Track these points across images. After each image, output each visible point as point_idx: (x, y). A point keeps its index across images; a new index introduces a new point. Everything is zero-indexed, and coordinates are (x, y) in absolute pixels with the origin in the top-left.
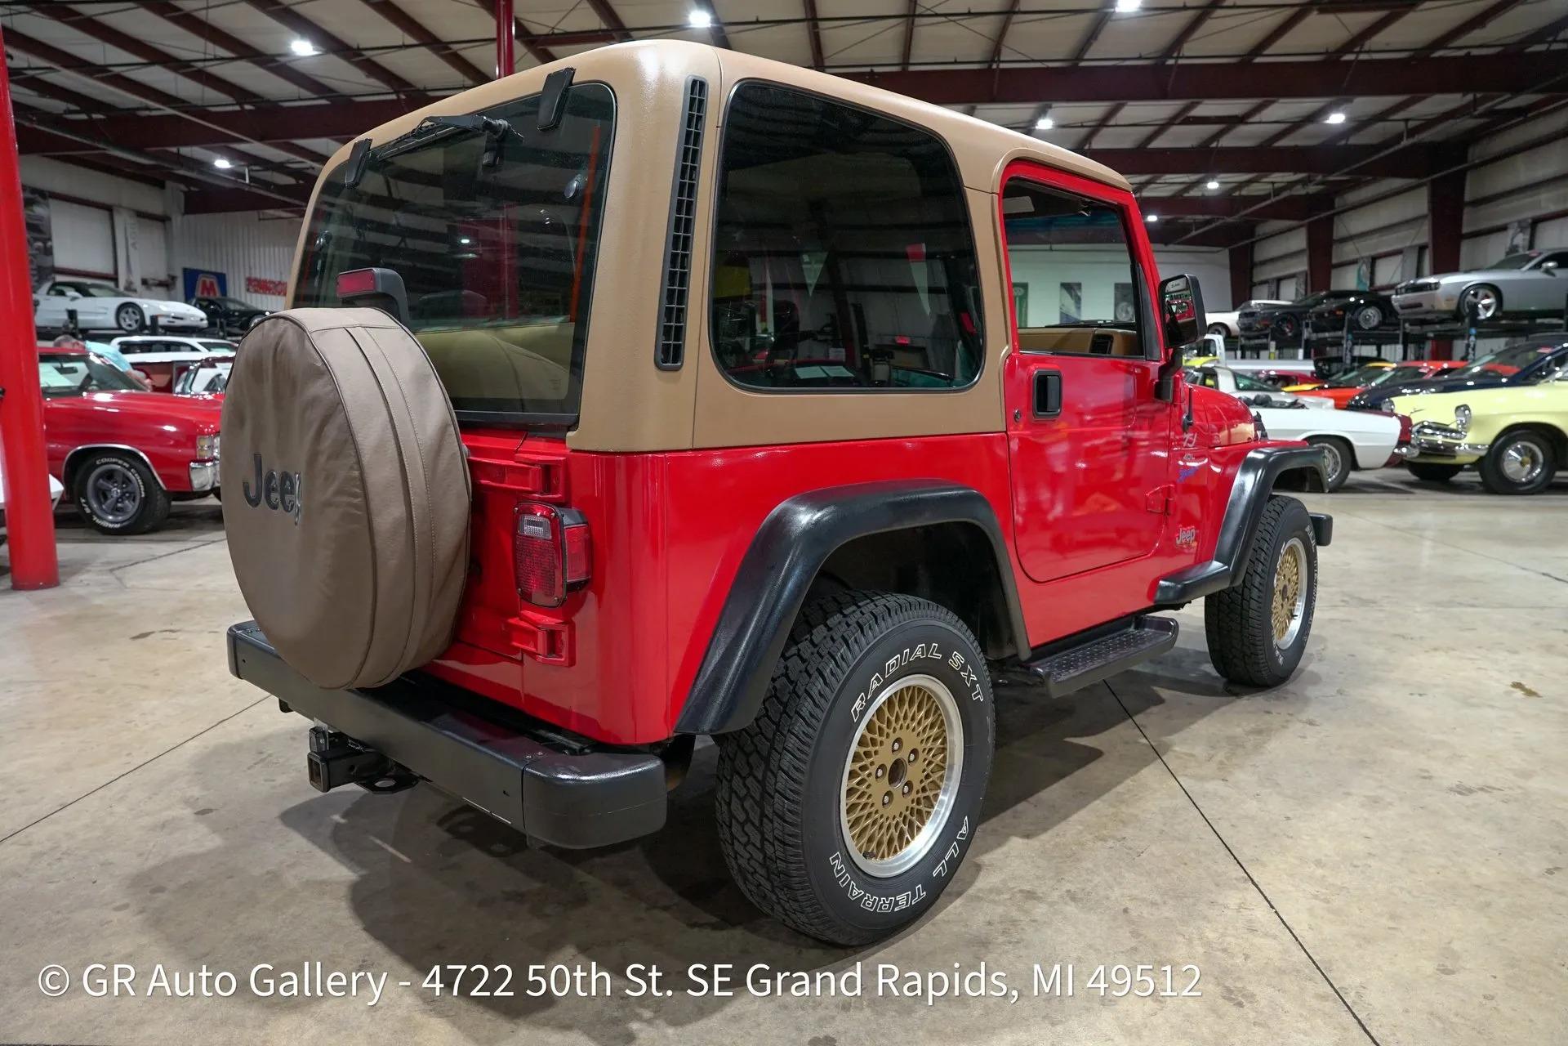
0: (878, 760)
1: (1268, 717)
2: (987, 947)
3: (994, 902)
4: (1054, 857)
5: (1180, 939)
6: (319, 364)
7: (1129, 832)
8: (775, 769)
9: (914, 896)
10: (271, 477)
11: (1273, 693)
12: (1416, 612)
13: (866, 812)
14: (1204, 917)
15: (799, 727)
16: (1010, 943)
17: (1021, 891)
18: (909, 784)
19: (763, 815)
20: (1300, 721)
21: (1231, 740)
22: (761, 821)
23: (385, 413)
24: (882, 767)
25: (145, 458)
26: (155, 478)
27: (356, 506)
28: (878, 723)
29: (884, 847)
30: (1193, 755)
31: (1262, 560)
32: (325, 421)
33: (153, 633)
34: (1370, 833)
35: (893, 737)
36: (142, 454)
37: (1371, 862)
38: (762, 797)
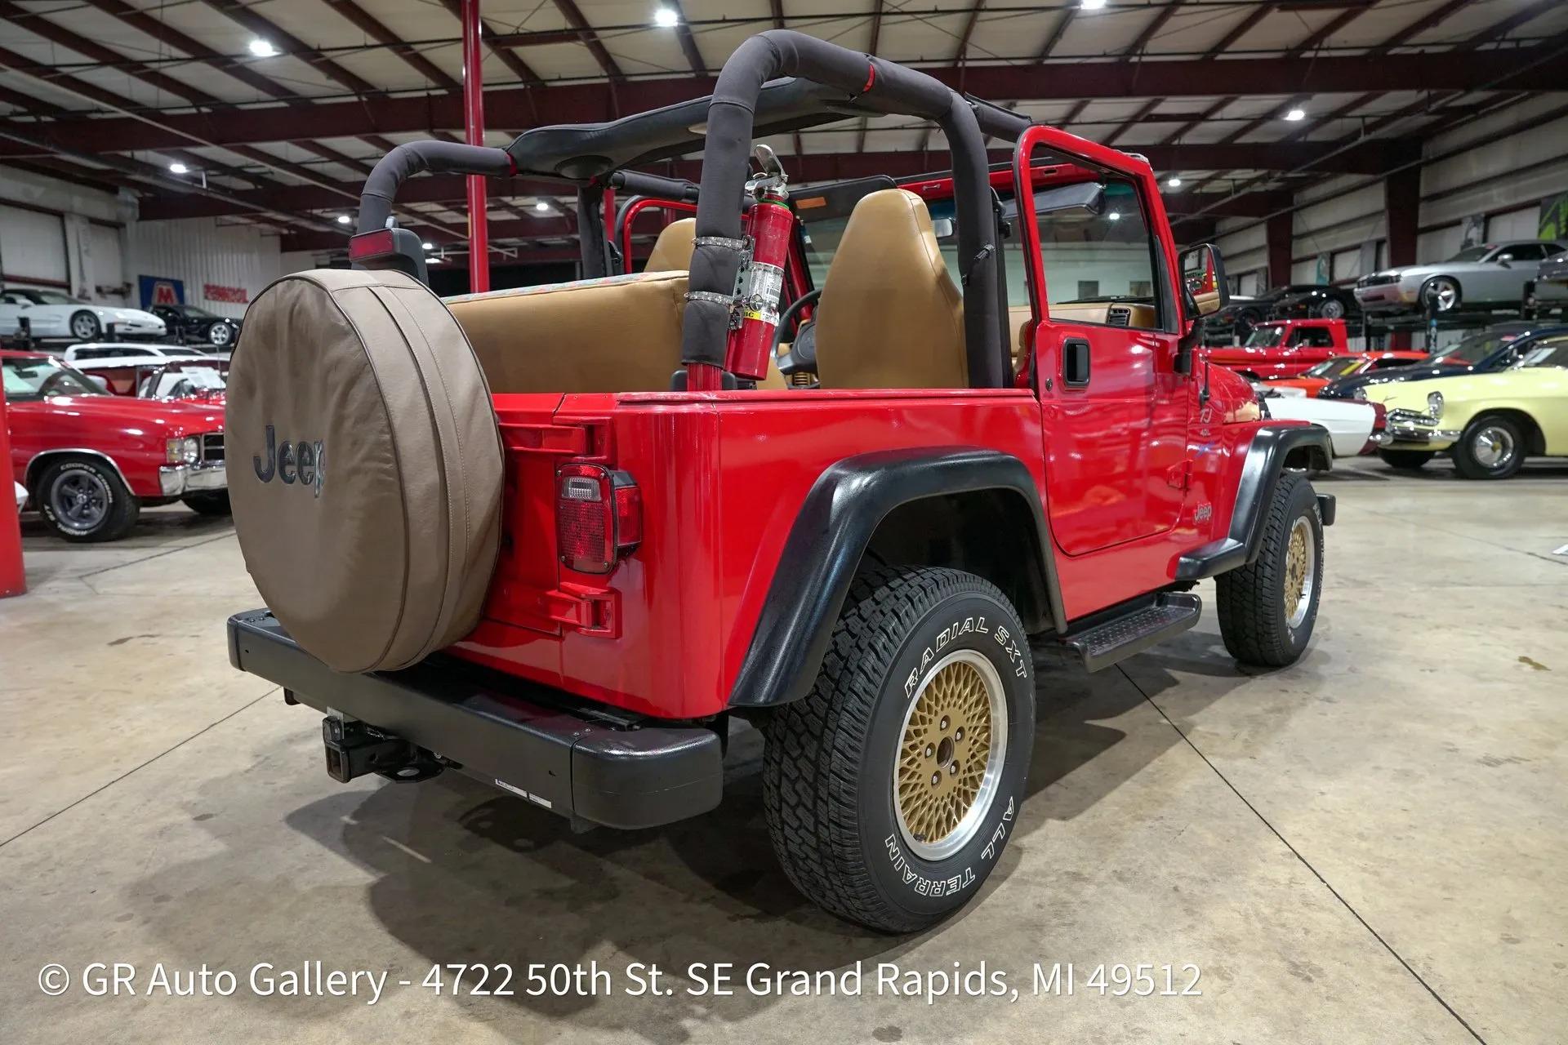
0: (927, 738)
1: (1284, 695)
2: (1041, 930)
3: (1040, 884)
4: (1095, 838)
6: (343, 323)
7: (1165, 811)
8: (828, 747)
9: (964, 880)
10: (285, 449)
11: (1287, 672)
12: (1412, 592)
13: (916, 793)
14: (1257, 893)
15: (853, 703)
16: (1065, 925)
17: (1067, 873)
18: (956, 764)
19: (817, 797)
20: (1317, 698)
21: (1252, 718)
22: (815, 804)
23: (415, 375)
24: (931, 746)
25: (113, 462)
26: (123, 483)
27: (385, 472)
28: (927, 701)
29: (933, 829)
30: (1217, 735)
31: (1274, 538)
32: (352, 382)
33: (131, 638)
34: (1408, 806)
35: (941, 715)
36: (109, 459)
37: (1412, 834)
38: (816, 780)
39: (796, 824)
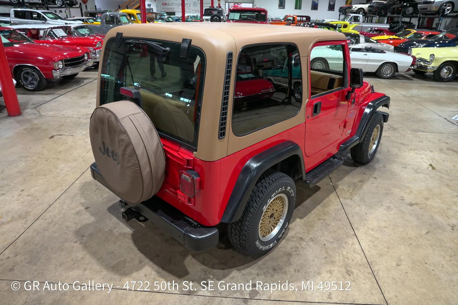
1: (364, 175)
2: (291, 256)
3: (292, 241)
4: (307, 226)
5: (337, 254)
6: (123, 130)
7: (326, 217)
8: (244, 225)
9: (274, 244)
10: (108, 149)
11: (367, 166)
12: (408, 134)
13: (264, 227)
14: (343, 247)
15: (250, 215)
16: (297, 254)
17: (299, 237)
20: (372, 177)
21: (354, 184)
22: (240, 235)
23: (143, 144)
24: (269, 216)
26: (42, 75)
27: (137, 170)
29: (268, 233)
30: (344, 190)
31: (369, 134)
34: (386, 219)
35: (272, 209)
36: (37, 67)
37: (385, 230)
39: (235, 233)
